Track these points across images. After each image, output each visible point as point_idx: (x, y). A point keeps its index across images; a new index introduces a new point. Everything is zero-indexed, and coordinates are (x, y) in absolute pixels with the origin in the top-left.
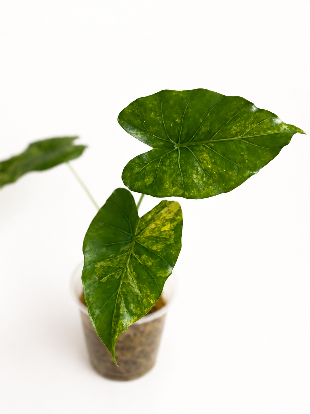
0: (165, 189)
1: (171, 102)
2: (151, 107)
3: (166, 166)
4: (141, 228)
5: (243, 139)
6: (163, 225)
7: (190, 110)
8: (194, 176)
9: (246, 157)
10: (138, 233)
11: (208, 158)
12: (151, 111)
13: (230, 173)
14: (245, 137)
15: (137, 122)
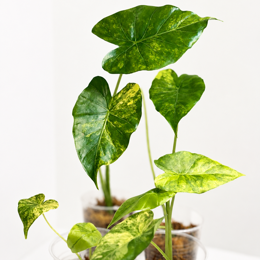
0: (133, 67)
1: (125, 16)
2: (113, 22)
3: (130, 55)
4: (113, 105)
5: (177, 30)
6: (129, 101)
7: (138, 19)
8: (150, 56)
9: (181, 40)
10: (111, 109)
11: (157, 45)
12: (113, 24)
13: (173, 50)
14: (178, 28)
15: (105, 32)
